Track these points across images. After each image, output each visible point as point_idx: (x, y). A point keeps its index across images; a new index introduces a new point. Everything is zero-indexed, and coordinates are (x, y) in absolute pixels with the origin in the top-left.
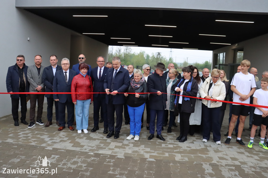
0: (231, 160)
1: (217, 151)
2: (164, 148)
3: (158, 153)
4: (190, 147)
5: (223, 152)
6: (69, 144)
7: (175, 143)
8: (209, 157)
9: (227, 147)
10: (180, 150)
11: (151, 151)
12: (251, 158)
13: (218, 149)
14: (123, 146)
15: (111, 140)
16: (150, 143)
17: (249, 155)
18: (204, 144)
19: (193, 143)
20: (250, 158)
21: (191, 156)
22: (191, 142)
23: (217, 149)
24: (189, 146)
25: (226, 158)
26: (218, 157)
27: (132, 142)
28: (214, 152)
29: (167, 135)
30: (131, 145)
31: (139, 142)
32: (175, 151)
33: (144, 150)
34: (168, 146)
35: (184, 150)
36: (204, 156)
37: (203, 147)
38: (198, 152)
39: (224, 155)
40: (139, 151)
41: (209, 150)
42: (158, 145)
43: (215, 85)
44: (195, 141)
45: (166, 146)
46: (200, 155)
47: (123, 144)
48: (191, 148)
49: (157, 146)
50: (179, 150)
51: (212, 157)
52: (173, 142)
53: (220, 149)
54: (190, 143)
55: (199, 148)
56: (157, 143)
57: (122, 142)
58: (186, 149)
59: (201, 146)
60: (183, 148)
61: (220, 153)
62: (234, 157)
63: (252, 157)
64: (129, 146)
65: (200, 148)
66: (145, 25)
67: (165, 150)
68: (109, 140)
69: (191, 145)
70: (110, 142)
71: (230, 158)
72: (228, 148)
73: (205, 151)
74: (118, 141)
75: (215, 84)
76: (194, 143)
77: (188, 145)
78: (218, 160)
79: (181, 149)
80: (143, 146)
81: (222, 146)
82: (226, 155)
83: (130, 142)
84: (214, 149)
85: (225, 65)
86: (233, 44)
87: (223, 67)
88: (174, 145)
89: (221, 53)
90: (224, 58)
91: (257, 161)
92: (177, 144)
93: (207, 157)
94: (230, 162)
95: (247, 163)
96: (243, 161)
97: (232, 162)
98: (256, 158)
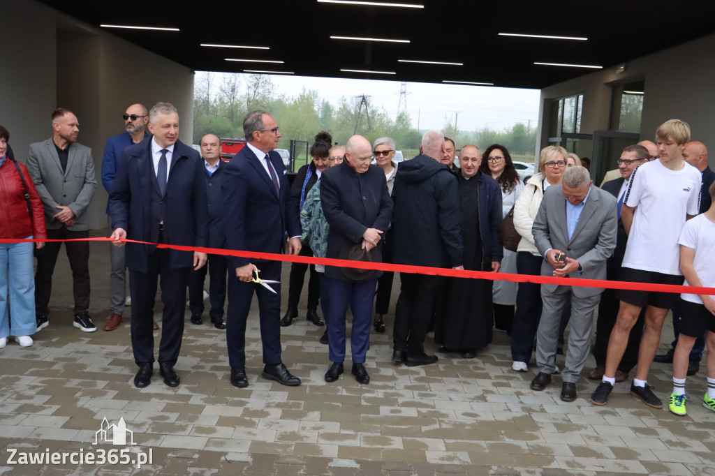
0: (613, 456)
1: (564, 427)
2: (386, 420)
3: (367, 439)
4: (475, 415)
5: (586, 428)
6: (54, 417)
7: (425, 401)
8: (540, 448)
9: (600, 413)
10: (440, 425)
11: (344, 432)
12: (682, 449)
13: (569, 421)
14: (248, 418)
15: (206, 396)
16: (340, 404)
17: (674, 438)
18: (521, 402)
19: (483, 398)
20: (679, 448)
21: (478, 445)
22: (477, 398)
23: (564, 420)
24: (473, 412)
25: (599, 452)
26: (572, 448)
27: (277, 401)
28: (555, 429)
29: (395, 374)
30: (276, 413)
31: (303, 402)
32: (424, 429)
33: (321, 428)
34: (399, 411)
35: (455, 424)
36: (522, 444)
37: (517, 412)
38: (503, 432)
39: (587, 441)
40: (303, 433)
41: (539, 425)
42: (367, 410)
44: (492, 392)
45: (393, 411)
46: (508, 441)
47: (246, 410)
48: (478, 418)
49: (362, 415)
50: (437, 426)
51: (550, 448)
52: (417, 399)
53: (574, 419)
54: (474, 399)
55: (503, 417)
56: (363, 403)
57: (243, 404)
58: (463, 421)
59: (510, 410)
60: (453, 418)
61: (577, 432)
62: (622, 445)
63: (684, 445)
64: (269, 417)
65: (509, 416)
67: (391, 426)
68: (196, 399)
69: (478, 407)
70: (202, 403)
71: (610, 450)
72: (603, 413)
73: (524, 425)
74: (230, 399)
76: (486, 401)
77: (466, 407)
78: (570, 459)
79: (443, 421)
80: (316, 415)
81: (582, 409)
82: (597, 439)
83: (270, 401)
84: (554, 419)
85: (581, 136)
86: (609, 64)
87: (575, 143)
88: (419, 409)
89: (569, 96)
90: (580, 113)
91: (701, 458)
92: (431, 403)
93: (532, 446)
94: (611, 464)
95: (669, 465)
96: (655, 459)
97: (619, 465)
98: (698, 450)
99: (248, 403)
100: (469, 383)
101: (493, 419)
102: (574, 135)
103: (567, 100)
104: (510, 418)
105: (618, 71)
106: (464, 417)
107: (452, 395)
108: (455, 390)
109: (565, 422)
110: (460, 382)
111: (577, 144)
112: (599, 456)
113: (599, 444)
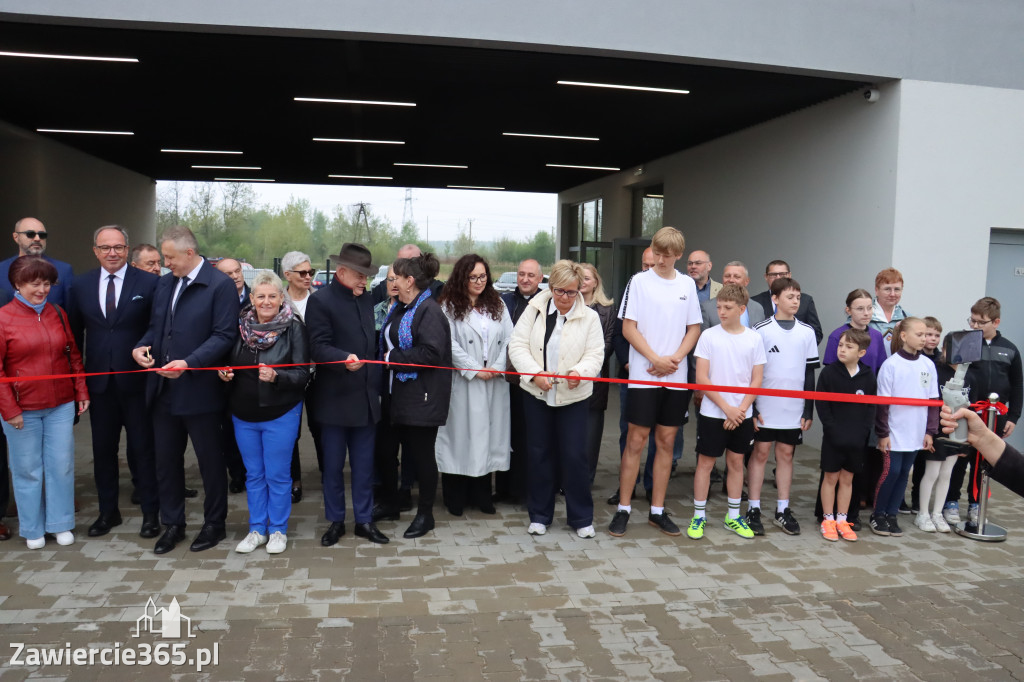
0: (631, 589)
1: (581, 563)
2: (384, 572)
3: (361, 595)
4: (484, 560)
5: (604, 563)
7: (428, 548)
8: (554, 589)
9: (619, 546)
10: (445, 573)
11: (335, 589)
12: (701, 574)
13: (587, 557)
14: (224, 582)
15: (174, 560)
16: (331, 559)
17: (693, 564)
18: (535, 542)
19: (493, 541)
20: (697, 574)
21: (487, 591)
22: (487, 541)
23: (581, 557)
24: (482, 556)
25: (616, 586)
26: (588, 585)
27: (258, 560)
28: (570, 567)
30: (257, 573)
31: (288, 559)
32: (427, 578)
33: (308, 586)
34: (399, 562)
35: (461, 571)
36: (535, 586)
37: (530, 552)
38: (514, 575)
39: (604, 576)
40: (288, 593)
41: (554, 564)
42: (362, 562)
43: (566, 320)
44: (503, 533)
45: (391, 562)
46: (520, 584)
47: (222, 573)
48: (487, 563)
49: (356, 569)
50: (441, 575)
51: (565, 588)
52: (419, 547)
53: (592, 555)
54: (482, 542)
55: (515, 559)
56: (358, 555)
57: (218, 566)
58: (469, 567)
59: (522, 551)
60: (459, 564)
61: (594, 568)
62: (641, 577)
63: (702, 570)
64: (249, 579)
65: (521, 557)
66: (297, 99)
67: (389, 578)
68: (164, 563)
69: (487, 551)
70: (170, 568)
71: (628, 584)
72: (622, 546)
73: (537, 566)
74: (203, 561)
75: (567, 315)
76: (497, 543)
77: (474, 552)
78: (584, 597)
79: (448, 569)
80: (304, 572)
81: (602, 544)
82: (615, 573)
83: (249, 561)
84: (570, 556)
88: (421, 557)
89: (589, 200)
91: (718, 581)
92: (436, 550)
93: (545, 588)
94: (628, 598)
95: (686, 592)
96: (673, 588)
97: (637, 597)
98: (716, 573)
99: (224, 564)
100: (477, 525)
101: (504, 562)
102: (594, 243)
103: (586, 204)
104: (522, 559)
105: (637, 173)
106: (472, 562)
107: (459, 540)
108: (462, 534)
109: (581, 559)
110: (468, 525)
112: (616, 590)
113: (617, 579)
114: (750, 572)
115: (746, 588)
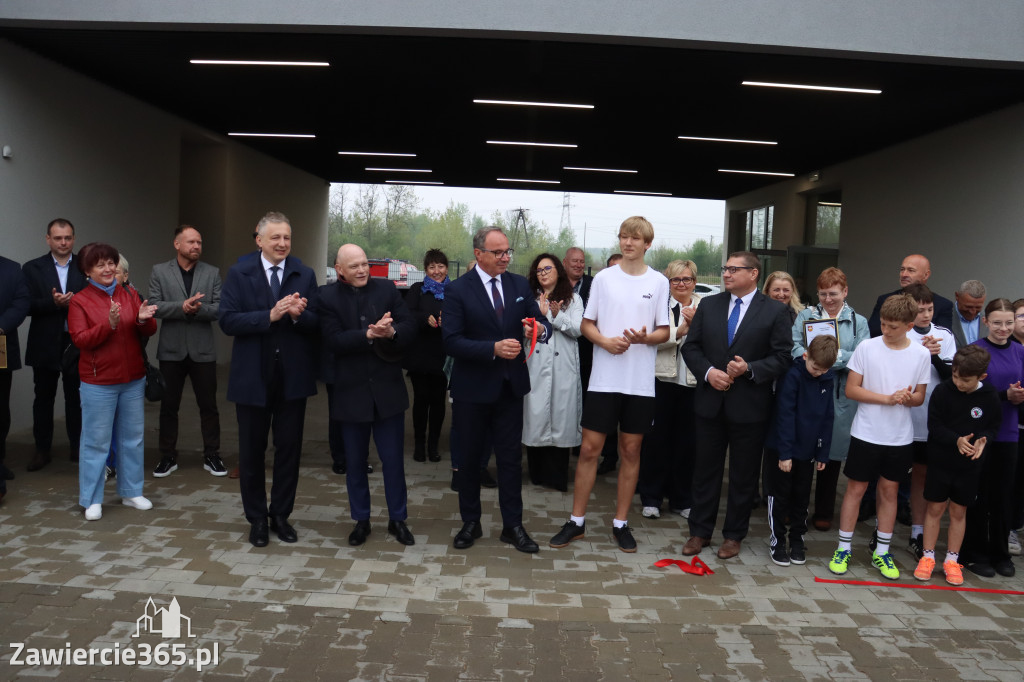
0: (819, 610)
1: (764, 580)
2: (561, 575)
3: (540, 597)
4: (663, 569)
5: (788, 580)
7: (604, 554)
8: (738, 604)
10: (624, 581)
11: (513, 589)
12: (893, 600)
13: (769, 573)
14: (403, 574)
16: (507, 559)
19: (671, 550)
20: (890, 599)
21: (668, 602)
22: (665, 550)
23: (763, 572)
25: (803, 606)
26: (773, 602)
27: (435, 555)
28: (754, 583)
30: (435, 569)
31: (465, 556)
32: (605, 584)
33: (488, 585)
34: (576, 566)
35: (640, 579)
36: (718, 600)
38: (695, 586)
39: (790, 594)
40: (467, 591)
41: (736, 578)
42: (538, 564)
45: (568, 566)
46: (701, 596)
47: (401, 565)
48: (666, 573)
49: (534, 570)
50: (619, 581)
51: (749, 603)
52: (596, 552)
53: (774, 571)
54: (660, 551)
57: (397, 558)
58: (648, 575)
60: (637, 572)
61: (778, 585)
62: (829, 598)
63: (896, 596)
64: (426, 573)
66: (475, 101)
67: (568, 582)
70: (350, 557)
71: (815, 604)
74: (382, 553)
77: (653, 560)
78: (770, 614)
79: (626, 576)
80: (480, 570)
82: (801, 592)
83: (426, 556)
84: (752, 571)
85: (772, 252)
86: (802, 172)
87: (766, 260)
88: (598, 562)
89: (759, 207)
90: (770, 227)
91: (914, 609)
92: (612, 556)
93: (729, 602)
94: (817, 619)
95: (880, 618)
96: (865, 612)
97: (826, 618)
98: (911, 600)
99: (402, 557)
100: (654, 533)
102: (764, 251)
103: (755, 212)
105: (812, 179)
106: (651, 571)
109: (764, 574)
110: (645, 532)
111: (769, 262)
112: (804, 610)
113: (803, 597)
114: (949, 602)
115: (947, 618)
